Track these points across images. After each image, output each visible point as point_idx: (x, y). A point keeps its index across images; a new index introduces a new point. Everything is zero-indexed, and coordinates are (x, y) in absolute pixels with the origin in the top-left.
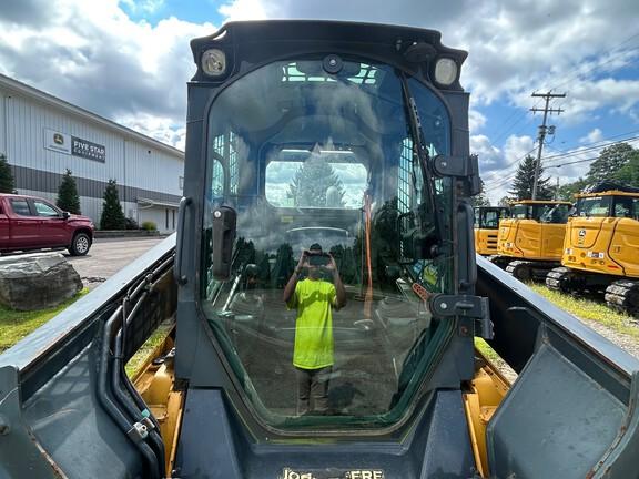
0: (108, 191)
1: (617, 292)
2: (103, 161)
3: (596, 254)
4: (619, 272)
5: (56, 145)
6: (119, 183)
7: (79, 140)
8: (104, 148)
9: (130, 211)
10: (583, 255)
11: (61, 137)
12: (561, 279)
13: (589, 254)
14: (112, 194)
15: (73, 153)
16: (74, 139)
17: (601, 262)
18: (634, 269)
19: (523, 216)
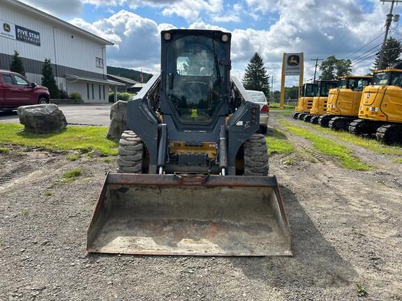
0: (45, 68)
1: (382, 130)
2: (39, 45)
3: (374, 108)
4: (384, 119)
5: (6, 33)
6: (53, 62)
7: (21, 28)
8: (38, 34)
9: (61, 84)
10: (367, 109)
11: (8, 26)
12: (357, 126)
13: (370, 109)
14: (48, 71)
15: (17, 39)
16: (17, 27)
17: (376, 113)
18: (393, 117)
19: (345, 86)
